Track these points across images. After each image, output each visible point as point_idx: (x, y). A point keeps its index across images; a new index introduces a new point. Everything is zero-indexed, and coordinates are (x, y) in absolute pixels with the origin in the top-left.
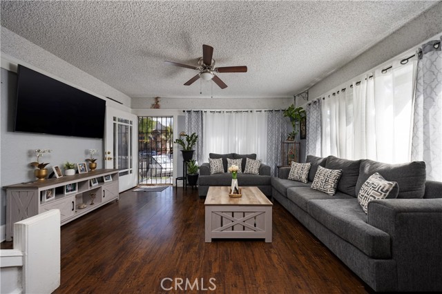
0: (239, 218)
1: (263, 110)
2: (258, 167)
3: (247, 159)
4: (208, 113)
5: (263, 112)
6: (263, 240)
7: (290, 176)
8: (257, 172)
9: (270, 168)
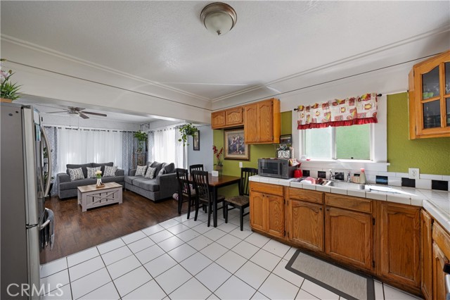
0: (104, 196)
1: (118, 131)
2: (115, 171)
3: (106, 167)
4: (63, 129)
5: (119, 132)
6: (117, 203)
7: (136, 174)
8: (114, 174)
9: (123, 171)
